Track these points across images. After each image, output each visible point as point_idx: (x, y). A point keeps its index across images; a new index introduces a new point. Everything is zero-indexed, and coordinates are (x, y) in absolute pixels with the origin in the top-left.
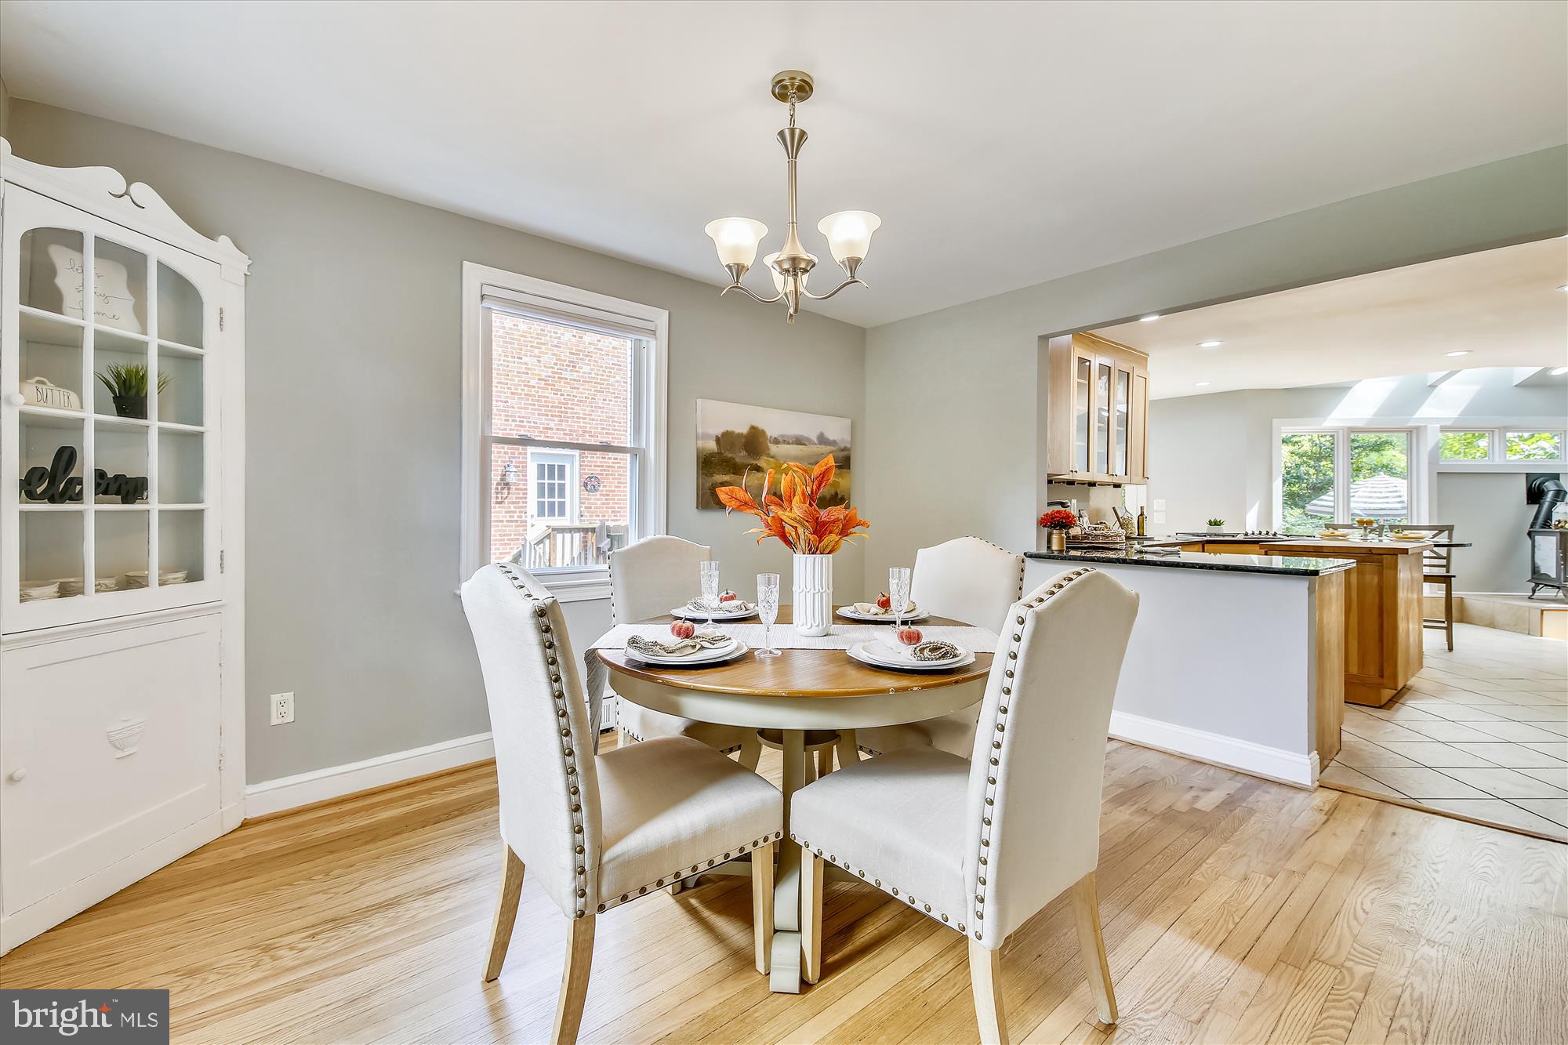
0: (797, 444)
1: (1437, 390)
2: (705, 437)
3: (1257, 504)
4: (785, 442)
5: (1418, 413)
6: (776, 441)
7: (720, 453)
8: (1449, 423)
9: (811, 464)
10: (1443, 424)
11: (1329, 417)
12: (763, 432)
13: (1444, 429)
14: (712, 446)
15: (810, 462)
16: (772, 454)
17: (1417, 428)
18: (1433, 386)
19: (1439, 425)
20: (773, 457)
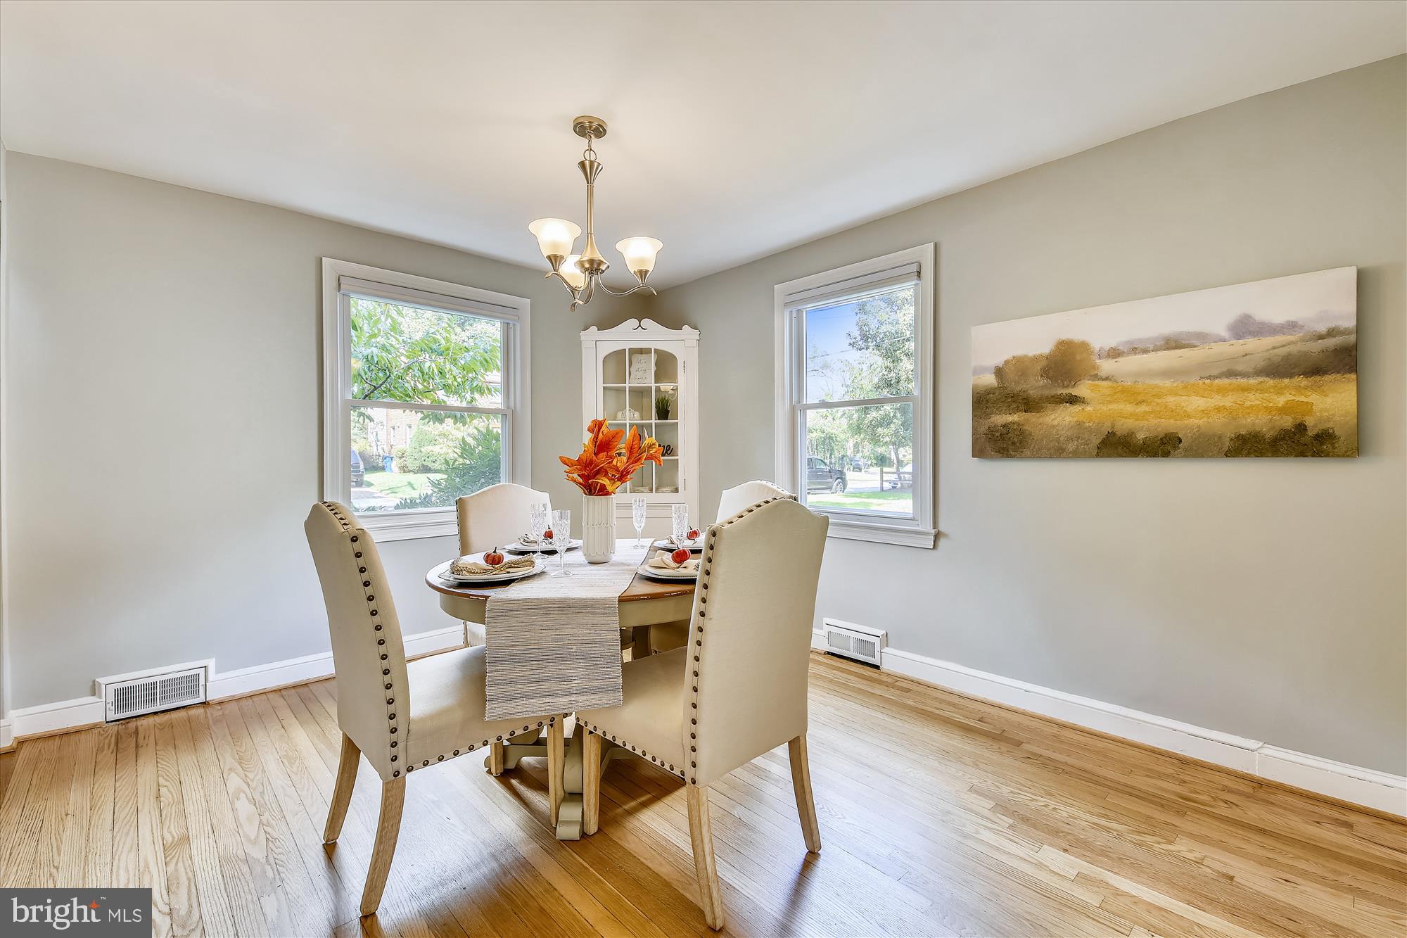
0: (1168, 349)
2: (978, 371)
4: (1134, 350)
6: (1114, 353)
7: (1002, 387)
9: (1209, 378)
12: (1084, 346)
14: (990, 380)
15: (1204, 375)
16: (1103, 374)
20: (1107, 379)
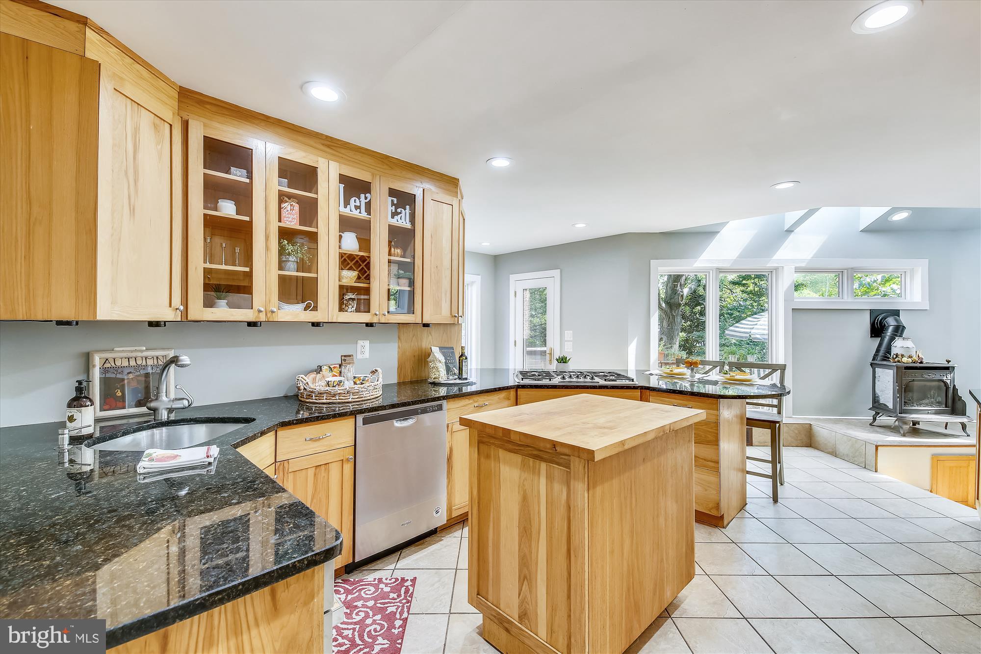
1: (792, 236)
3: (635, 340)
5: (774, 257)
8: (803, 265)
10: (797, 265)
11: (700, 259)
13: (798, 270)
17: (777, 269)
18: (790, 231)
19: (794, 266)
